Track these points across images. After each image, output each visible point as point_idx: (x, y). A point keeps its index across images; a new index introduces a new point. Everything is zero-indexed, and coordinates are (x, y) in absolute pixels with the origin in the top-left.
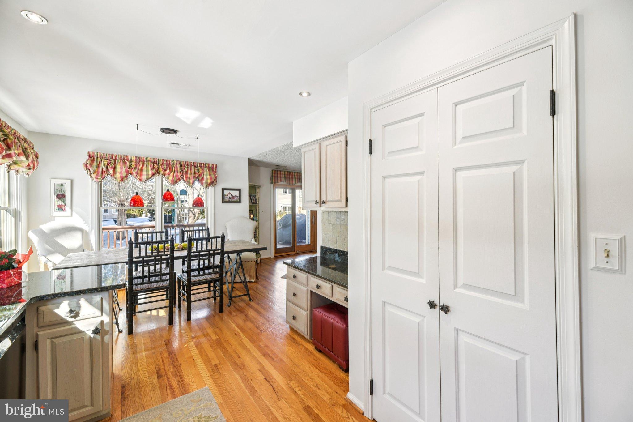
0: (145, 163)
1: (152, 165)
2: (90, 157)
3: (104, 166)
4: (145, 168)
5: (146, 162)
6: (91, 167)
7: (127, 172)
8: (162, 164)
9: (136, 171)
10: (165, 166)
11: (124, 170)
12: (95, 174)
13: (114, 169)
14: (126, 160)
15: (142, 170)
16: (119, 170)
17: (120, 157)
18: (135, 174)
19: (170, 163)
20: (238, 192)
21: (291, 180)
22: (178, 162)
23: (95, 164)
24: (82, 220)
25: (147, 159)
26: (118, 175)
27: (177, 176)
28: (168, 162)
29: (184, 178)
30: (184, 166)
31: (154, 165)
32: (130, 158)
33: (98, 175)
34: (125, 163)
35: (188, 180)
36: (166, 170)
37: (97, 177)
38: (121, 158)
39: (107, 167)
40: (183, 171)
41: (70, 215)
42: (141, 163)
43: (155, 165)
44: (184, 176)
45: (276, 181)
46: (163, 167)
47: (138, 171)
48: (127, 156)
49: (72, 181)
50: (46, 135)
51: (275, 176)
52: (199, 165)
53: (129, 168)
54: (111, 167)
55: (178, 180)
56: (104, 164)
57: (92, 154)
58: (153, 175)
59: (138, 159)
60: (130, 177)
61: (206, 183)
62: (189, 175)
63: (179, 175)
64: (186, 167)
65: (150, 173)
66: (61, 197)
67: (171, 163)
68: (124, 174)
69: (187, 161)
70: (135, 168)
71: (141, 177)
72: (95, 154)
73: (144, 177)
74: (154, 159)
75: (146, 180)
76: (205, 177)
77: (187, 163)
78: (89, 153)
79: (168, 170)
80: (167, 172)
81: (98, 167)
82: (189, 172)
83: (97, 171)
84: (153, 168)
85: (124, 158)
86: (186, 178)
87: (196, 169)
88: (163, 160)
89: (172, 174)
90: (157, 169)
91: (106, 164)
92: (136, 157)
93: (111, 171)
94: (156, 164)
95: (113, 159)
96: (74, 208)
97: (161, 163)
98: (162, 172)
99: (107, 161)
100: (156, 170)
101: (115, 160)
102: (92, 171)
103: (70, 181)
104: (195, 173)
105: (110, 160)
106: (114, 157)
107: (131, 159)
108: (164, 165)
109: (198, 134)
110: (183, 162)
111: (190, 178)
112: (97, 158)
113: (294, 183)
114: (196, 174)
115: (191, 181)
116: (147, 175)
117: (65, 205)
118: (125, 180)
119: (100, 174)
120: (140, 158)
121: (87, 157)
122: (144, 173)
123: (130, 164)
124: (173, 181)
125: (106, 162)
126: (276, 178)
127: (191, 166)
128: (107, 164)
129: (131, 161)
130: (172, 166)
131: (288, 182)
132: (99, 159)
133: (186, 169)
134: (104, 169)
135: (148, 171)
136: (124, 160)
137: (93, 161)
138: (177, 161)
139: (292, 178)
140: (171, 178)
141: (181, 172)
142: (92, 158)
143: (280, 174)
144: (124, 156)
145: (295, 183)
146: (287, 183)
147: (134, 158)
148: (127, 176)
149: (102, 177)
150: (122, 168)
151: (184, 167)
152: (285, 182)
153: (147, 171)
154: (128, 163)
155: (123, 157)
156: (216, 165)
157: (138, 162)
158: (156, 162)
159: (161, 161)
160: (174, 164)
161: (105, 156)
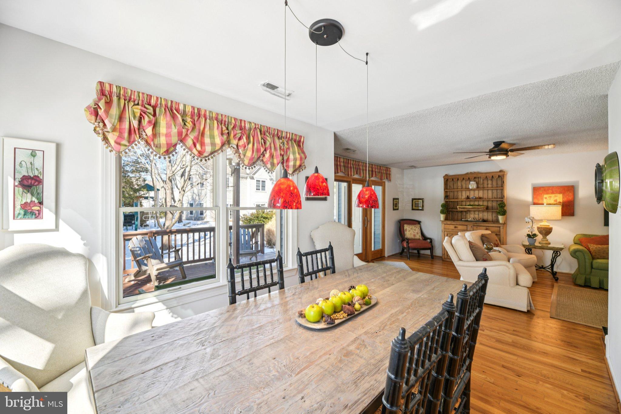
0: (208, 121)
1: (220, 126)
2: (102, 93)
3: (135, 117)
4: (208, 130)
5: (210, 119)
6: (107, 117)
7: (179, 135)
8: (234, 127)
9: (194, 134)
10: (238, 132)
11: (173, 130)
12: (115, 134)
13: (155, 125)
14: (175, 112)
15: (203, 135)
16: (163, 129)
17: (163, 102)
19: (245, 127)
22: (257, 126)
23: (115, 111)
24: (80, 237)
25: (211, 115)
26: (163, 140)
27: (258, 150)
28: (243, 125)
29: (268, 155)
30: (266, 134)
31: (222, 128)
32: (181, 107)
33: (121, 136)
34: (175, 117)
36: (240, 139)
37: (118, 141)
38: (166, 106)
39: (140, 121)
41: (53, 227)
42: (202, 121)
43: (224, 128)
46: (235, 132)
47: (197, 136)
48: (177, 103)
49: (58, 147)
52: (283, 135)
53: (182, 127)
54: (150, 122)
56: (134, 113)
57: (107, 87)
58: (223, 145)
59: (196, 111)
60: (180, 148)
62: (272, 151)
63: (261, 149)
64: (268, 136)
65: (218, 141)
66: (30, 183)
67: (247, 126)
68: (173, 140)
69: (268, 126)
70: (193, 129)
71: (203, 147)
72: (114, 89)
73: (207, 149)
74: (222, 115)
76: (291, 157)
77: (268, 130)
78: (101, 84)
79: (244, 138)
80: (241, 143)
81: (121, 118)
82: (272, 145)
83: (118, 127)
84: (221, 132)
85: (171, 106)
86: (270, 155)
87: (281, 141)
88: (236, 119)
89: (250, 146)
91: (138, 115)
92: (193, 108)
93: (149, 131)
94: (225, 125)
95: (150, 105)
97: (232, 125)
98: (234, 142)
99: (140, 107)
100: (226, 137)
101: (154, 108)
102: (108, 126)
103: (53, 146)
104: (280, 147)
105: (146, 108)
106: (153, 102)
107: (184, 111)
108: (237, 129)
109: (367, 54)
110: (264, 126)
111: (273, 157)
112: (119, 97)
114: (282, 149)
116: (213, 144)
117: (41, 203)
119: (126, 135)
120: (199, 110)
122: (207, 140)
123: (184, 120)
124: (252, 158)
125: (137, 110)
127: (274, 136)
128: (141, 114)
129: (184, 114)
130: (249, 132)
132: (122, 102)
133: (269, 139)
134: (135, 123)
135: (214, 138)
136: (172, 110)
137: (109, 104)
138: (255, 124)
139: (351, 168)
140: (248, 153)
141: (263, 143)
142: (111, 98)
144: (172, 102)
147: (189, 109)
148: (175, 146)
149: (129, 142)
150: (168, 127)
151: (266, 136)
153: (212, 137)
154: (179, 116)
155: (169, 104)
156: (303, 137)
157: (196, 118)
158: (225, 122)
159: (233, 121)
160: (250, 129)
161: (135, 97)
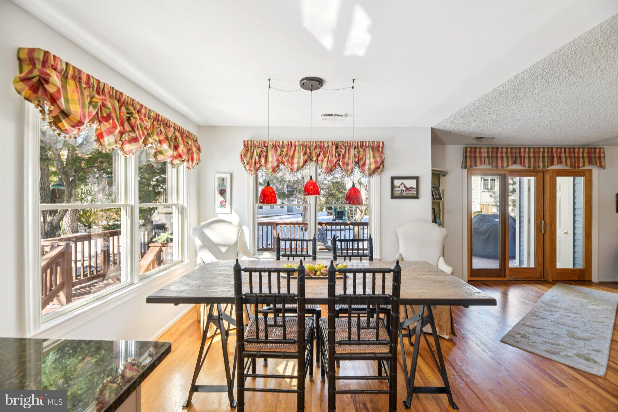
0: (297, 148)
1: (304, 149)
2: (245, 146)
3: (257, 156)
4: (296, 155)
5: (298, 147)
6: (245, 158)
7: (278, 160)
8: (316, 148)
9: (287, 158)
10: (318, 150)
11: (275, 158)
12: (249, 166)
13: (266, 157)
14: (277, 147)
15: (293, 157)
16: (270, 159)
17: (271, 143)
18: (286, 163)
19: (324, 146)
20: (415, 181)
21: (499, 160)
22: (334, 143)
23: (249, 155)
24: (238, 218)
25: (299, 143)
26: (269, 165)
27: (331, 162)
28: (322, 144)
29: (341, 164)
30: (341, 148)
31: (306, 150)
32: (281, 143)
33: (251, 167)
34: (277, 150)
35: (346, 167)
36: (319, 155)
37: (250, 169)
39: (260, 157)
40: (339, 155)
41: (229, 212)
42: (293, 148)
43: (308, 150)
44: (341, 161)
45: (473, 164)
46: (316, 151)
47: (288, 159)
48: (279, 142)
49: (231, 176)
50: (211, 128)
51: (471, 157)
52: (359, 145)
53: (280, 156)
54: (263, 156)
55: (333, 168)
56: (257, 153)
57: (246, 142)
58: (305, 162)
60: (281, 166)
61: (369, 169)
62: (346, 160)
63: (335, 160)
64: (343, 149)
65: (302, 160)
66: (222, 192)
67: (326, 145)
68: (275, 164)
69: (344, 140)
70: (286, 155)
71: (292, 166)
72: (249, 142)
73: (295, 166)
74: (306, 142)
75: (298, 170)
76: (367, 162)
77: (344, 144)
78: (244, 141)
79: (322, 154)
80: (320, 158)
81: (251, 157)
82: (347, 155)
83: (250, 162)
84: (305, 153)
85: (276, 144)
86: (344, 163)
87: (357, 150)
88: (316, 142)
89: (326, 159)
90: (309, 155)
91: (259, 153)
92: (288, 142)
93: (263, 161)
94: (309, 148)
95: (265, 146)
96: (233, 205)
97: (314, 146)
98: (315, 159)
99: (260, 149)
100: (308, 156)
101: (267, 147)
102: (246, 162)
103: (229, 175)
104: (355, 156)
105: (263, 149)
106: (266, 145)
107: (283, 145)
108: (318, 148)
109: (354, 80)
110: (340, 142)
111: (348, 164)
112: (251, 146)
113: (505, 164)
114: (356, 157)
115: (350, 168)
116: (298, 163)
117: (226, 201)
118: (277, 171)
119: (253, 165)
120: (291, 142)
121: (243, 147)
122: (296, 160)
123: (282, 151)
124: (327, 168)
125: (258, 151)
126: (473, 160)
127: (350, 147)
128: (260, 153)
129: (283, 147)
130: (327, 149)
131: (495, 165)
132: (253, 148)
133: (343, 151)
134: (257, 158)
136: (276, 146)
137: (247, 151)
138: (332, 142)
139: (502, 157)
140: (325, 165)
141: (337, 156)
142: (248, 147)
143: (480, 152)
144: (276, 141)
145: (508, 166)
146: (492, 167)
147: (285, 143)
148: (278, 166)
149: (254, 169)
150: (273, 157)
151: (340, 149)
152: (489, 164)
153: (299, 158)
154: (279, 149)
155: (274, 144)
156: (383, 142)
157: (289, 148)
158: (309, 145)
159: (314, 144)
160: (328, 146)
161: (258, 144)
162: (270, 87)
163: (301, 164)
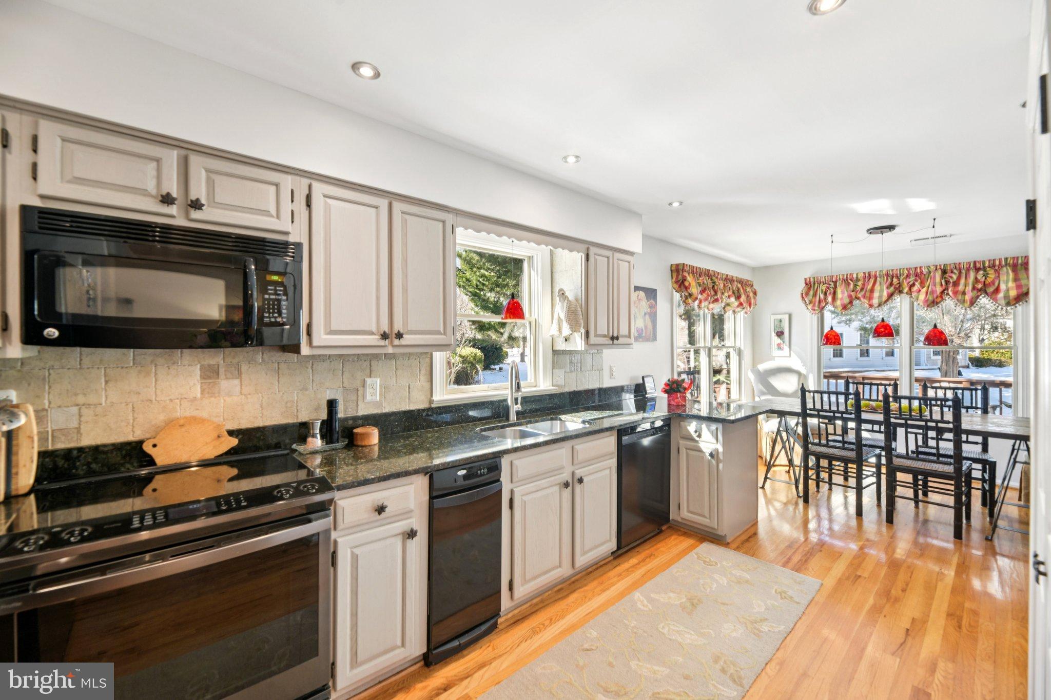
0: (878, 279)
1: (889, 280)
2: (806, 284)
3: (822, 293)
4: (877, 287)
5: (880, 277)
6: (806, 296)
7: (850, 296)
8: (908, 276)
9: (863, 293)
10: (912, 279)
11: (846, 294)
12: (811, 305)
13: (835, 293)
14: (849, 281)
15: (872, 291)
16: (839, 294)
17: (841, 277)
18: (862, 299)
19: (922, 273)
22: (938, 267)
23: (811, 293)
24: (800, 361)
25: (881, 273)
26: (839, 303)
27: (933, 292)
28: (919, 271)
29: (951, 293)
30: (952, 272)
31: (892, 281)
32: (855, 276)
33: (814, 305)
34: (849, 284)
35: (960, 297)
36: (914, 285)
37: (813, 308)
38: (843, 279)
39: (825, 294)
40: (947, 282)
41: (788, 355)
42: (872, 281)
43: (895, 280)
44: (950, 290)
46: (909, 280)
47: (865, 293)
48: (851, 274)
49: (790, 316)
50: (766, 270)
52: (987, 264)
53: (853, 291)
54: (830, 294)
55: (939, 299)
56: (822, 290)
57: (808, 280)
58: (890, 296)
59: (867, 275)
60: (856, 302)
61: (1007, 297)
62: (961, 288)
63: (939, 289)
64: (955, 273)
65: (885, 294)
66: (780, 334)
67: (925, 271)
68: (847, 301)
69: (957, 262)
70: (862, 289)
71: (871, 302)
72: (812, 279)
73: (875, 302)
74: (892, 270)
75: (880, 305)
76: (1003, 287)
77: (958, 267)
78: (806, 279)
79: (917, 285)
80: (915, 289)
81: (815, 295)
82: (963, 281)
83: (814, 300)
84: (891, 284)
85: (847, 278)
86: (955, 293)
87: (981, 272)
88: (909, 269)
89: (924, 290)
90: (897, 286)
91: (824, 290)
92: (864, 273)
93: (830, 299)
94: (897, 277)
95: (832, 281)
96: (793, 347)
97: (905, 275)
98: (906, 290)
99: (826, 285)
100: (895, 288)
101: (835, 283)
102: (807, 301)
103: (787, 317)
104: (976, 280)
105: (830, 285)
106: (834, 280)
107: (857, 278)
108: (911, 277)
109: (935, 220)
110: (950, 264)
111: (964, 293)
112: (814, 283)
114: (980, 282)
115: (967, 297)
116: (880, 297)
117: (784, 343)
118: (849, 309)
119: (817, 304)
120: (869, 273)
121: (804, 285)
122: (876, 294)
123: (856, 285)
124: (926, 301)
125: (824, 288)
127: (968, 270)
128: (826, 290)
129: (858, 280)
130: (927, 276)
132: (816, 285)
133: (955, 277)
134: (822, 296)
136: (847, 281)
137: (809, 289)
138: (936, 266)
140: (922, 297)
141: (943, 283)
142: (810, 285)
144: (847, 275)
147: (861, 275)
148: (851, 302)
149: (819, 307)
150: (843, 293)
151: (951, 275)
153: (881, 291)
154: (852, 283)
155: (845, 277)
157: (867, 280)
158: (897, 274)
159: (906, 271)
160: (930, 272)
161: (823, 280)
162: (832, 242)
163: (885, 298)
